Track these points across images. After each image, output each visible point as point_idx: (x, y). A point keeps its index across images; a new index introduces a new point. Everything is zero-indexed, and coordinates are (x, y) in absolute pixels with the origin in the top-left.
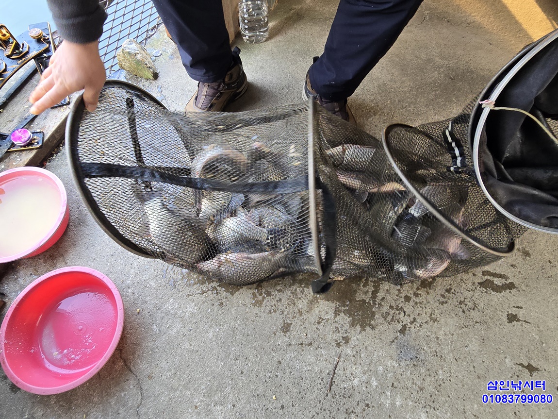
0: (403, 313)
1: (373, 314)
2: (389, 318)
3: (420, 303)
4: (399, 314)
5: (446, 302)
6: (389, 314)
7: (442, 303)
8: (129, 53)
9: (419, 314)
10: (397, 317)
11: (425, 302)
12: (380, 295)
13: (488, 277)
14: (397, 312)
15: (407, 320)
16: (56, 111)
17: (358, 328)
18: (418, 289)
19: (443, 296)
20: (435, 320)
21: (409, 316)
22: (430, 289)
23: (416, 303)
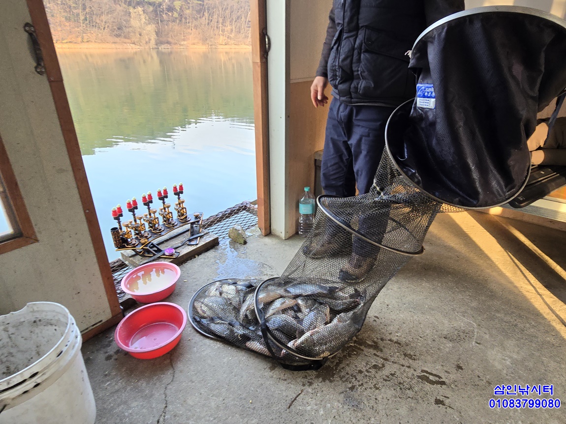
0: (355, 379)
1: (334, 374)
2: (344, 379)
3: (369, 376)
4: (352, 378)
5: (389, 381)
6: (345, 377)
7: (386, 380)
8: (236, 229)
9: (366, 382)
10: (350, 380)
11: (373, 376)
12: (342, 366)
13: (425, 374)
14: (351, 377)
15: (356, 384)
16: (189, 247)
17: (321, 379)
18: (370, 368)
19: (388, 377)
20: (377, 389)
21: (359, 381)
22: (379, 370)
23: (366, 376)
